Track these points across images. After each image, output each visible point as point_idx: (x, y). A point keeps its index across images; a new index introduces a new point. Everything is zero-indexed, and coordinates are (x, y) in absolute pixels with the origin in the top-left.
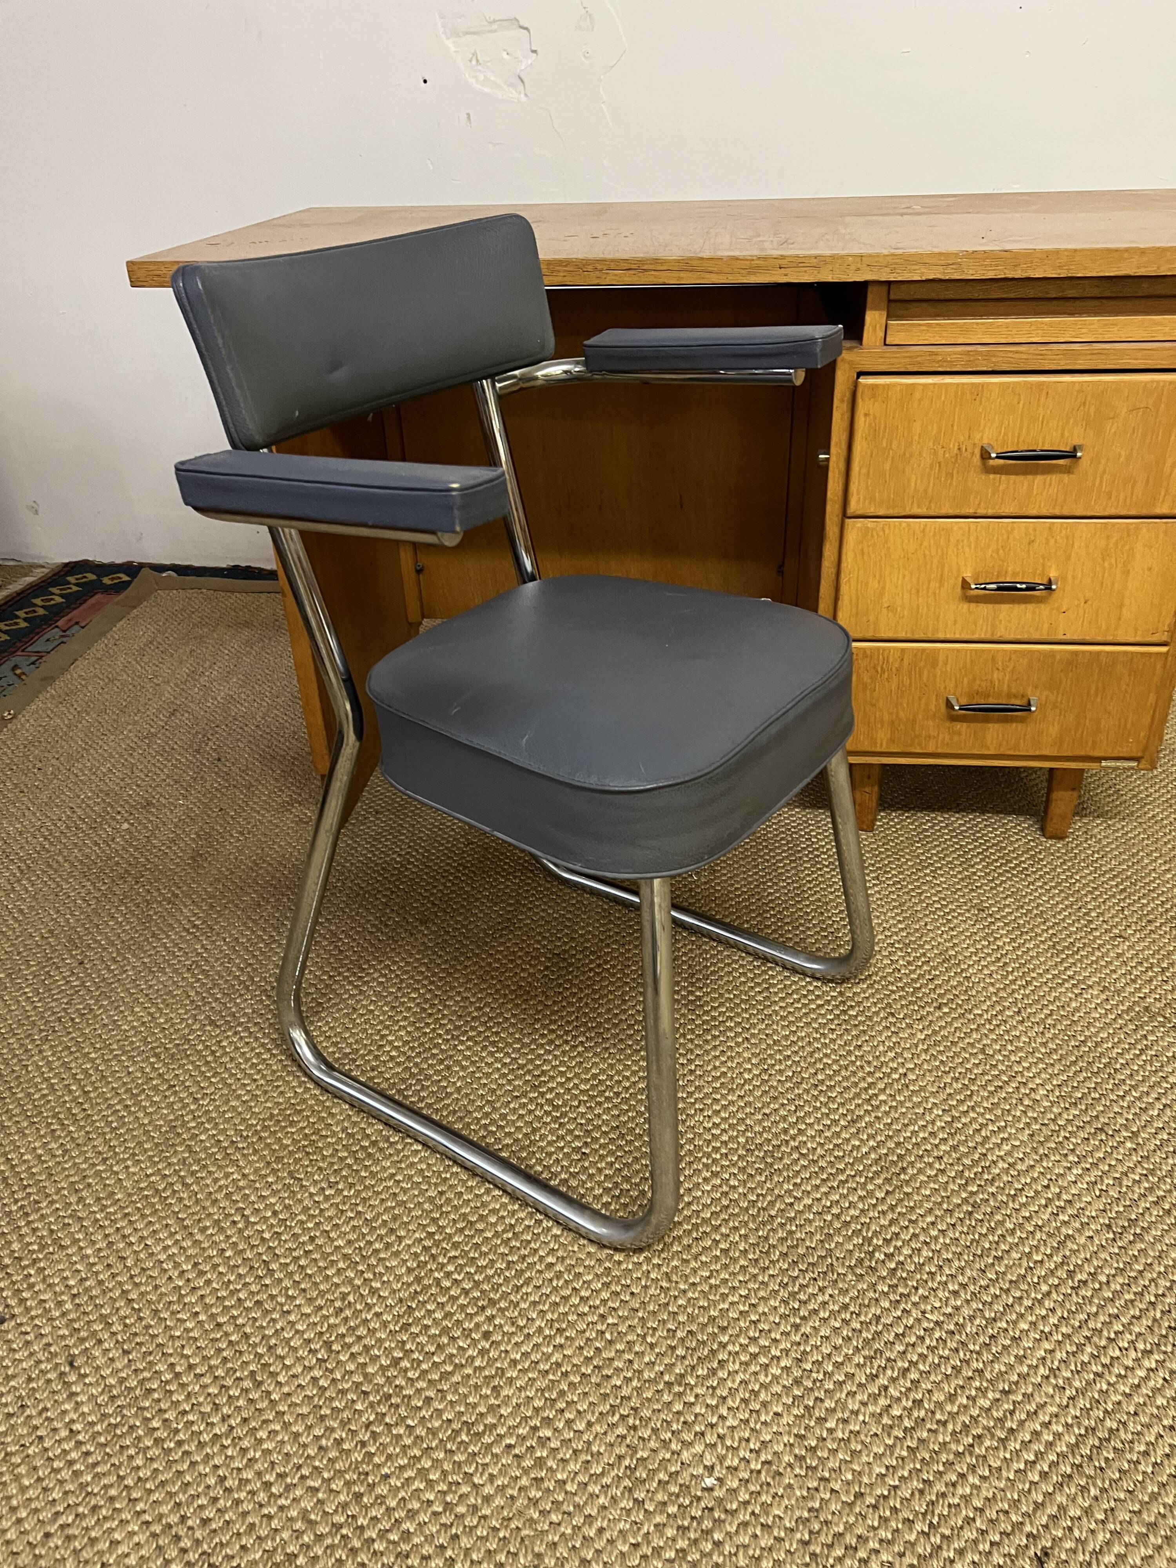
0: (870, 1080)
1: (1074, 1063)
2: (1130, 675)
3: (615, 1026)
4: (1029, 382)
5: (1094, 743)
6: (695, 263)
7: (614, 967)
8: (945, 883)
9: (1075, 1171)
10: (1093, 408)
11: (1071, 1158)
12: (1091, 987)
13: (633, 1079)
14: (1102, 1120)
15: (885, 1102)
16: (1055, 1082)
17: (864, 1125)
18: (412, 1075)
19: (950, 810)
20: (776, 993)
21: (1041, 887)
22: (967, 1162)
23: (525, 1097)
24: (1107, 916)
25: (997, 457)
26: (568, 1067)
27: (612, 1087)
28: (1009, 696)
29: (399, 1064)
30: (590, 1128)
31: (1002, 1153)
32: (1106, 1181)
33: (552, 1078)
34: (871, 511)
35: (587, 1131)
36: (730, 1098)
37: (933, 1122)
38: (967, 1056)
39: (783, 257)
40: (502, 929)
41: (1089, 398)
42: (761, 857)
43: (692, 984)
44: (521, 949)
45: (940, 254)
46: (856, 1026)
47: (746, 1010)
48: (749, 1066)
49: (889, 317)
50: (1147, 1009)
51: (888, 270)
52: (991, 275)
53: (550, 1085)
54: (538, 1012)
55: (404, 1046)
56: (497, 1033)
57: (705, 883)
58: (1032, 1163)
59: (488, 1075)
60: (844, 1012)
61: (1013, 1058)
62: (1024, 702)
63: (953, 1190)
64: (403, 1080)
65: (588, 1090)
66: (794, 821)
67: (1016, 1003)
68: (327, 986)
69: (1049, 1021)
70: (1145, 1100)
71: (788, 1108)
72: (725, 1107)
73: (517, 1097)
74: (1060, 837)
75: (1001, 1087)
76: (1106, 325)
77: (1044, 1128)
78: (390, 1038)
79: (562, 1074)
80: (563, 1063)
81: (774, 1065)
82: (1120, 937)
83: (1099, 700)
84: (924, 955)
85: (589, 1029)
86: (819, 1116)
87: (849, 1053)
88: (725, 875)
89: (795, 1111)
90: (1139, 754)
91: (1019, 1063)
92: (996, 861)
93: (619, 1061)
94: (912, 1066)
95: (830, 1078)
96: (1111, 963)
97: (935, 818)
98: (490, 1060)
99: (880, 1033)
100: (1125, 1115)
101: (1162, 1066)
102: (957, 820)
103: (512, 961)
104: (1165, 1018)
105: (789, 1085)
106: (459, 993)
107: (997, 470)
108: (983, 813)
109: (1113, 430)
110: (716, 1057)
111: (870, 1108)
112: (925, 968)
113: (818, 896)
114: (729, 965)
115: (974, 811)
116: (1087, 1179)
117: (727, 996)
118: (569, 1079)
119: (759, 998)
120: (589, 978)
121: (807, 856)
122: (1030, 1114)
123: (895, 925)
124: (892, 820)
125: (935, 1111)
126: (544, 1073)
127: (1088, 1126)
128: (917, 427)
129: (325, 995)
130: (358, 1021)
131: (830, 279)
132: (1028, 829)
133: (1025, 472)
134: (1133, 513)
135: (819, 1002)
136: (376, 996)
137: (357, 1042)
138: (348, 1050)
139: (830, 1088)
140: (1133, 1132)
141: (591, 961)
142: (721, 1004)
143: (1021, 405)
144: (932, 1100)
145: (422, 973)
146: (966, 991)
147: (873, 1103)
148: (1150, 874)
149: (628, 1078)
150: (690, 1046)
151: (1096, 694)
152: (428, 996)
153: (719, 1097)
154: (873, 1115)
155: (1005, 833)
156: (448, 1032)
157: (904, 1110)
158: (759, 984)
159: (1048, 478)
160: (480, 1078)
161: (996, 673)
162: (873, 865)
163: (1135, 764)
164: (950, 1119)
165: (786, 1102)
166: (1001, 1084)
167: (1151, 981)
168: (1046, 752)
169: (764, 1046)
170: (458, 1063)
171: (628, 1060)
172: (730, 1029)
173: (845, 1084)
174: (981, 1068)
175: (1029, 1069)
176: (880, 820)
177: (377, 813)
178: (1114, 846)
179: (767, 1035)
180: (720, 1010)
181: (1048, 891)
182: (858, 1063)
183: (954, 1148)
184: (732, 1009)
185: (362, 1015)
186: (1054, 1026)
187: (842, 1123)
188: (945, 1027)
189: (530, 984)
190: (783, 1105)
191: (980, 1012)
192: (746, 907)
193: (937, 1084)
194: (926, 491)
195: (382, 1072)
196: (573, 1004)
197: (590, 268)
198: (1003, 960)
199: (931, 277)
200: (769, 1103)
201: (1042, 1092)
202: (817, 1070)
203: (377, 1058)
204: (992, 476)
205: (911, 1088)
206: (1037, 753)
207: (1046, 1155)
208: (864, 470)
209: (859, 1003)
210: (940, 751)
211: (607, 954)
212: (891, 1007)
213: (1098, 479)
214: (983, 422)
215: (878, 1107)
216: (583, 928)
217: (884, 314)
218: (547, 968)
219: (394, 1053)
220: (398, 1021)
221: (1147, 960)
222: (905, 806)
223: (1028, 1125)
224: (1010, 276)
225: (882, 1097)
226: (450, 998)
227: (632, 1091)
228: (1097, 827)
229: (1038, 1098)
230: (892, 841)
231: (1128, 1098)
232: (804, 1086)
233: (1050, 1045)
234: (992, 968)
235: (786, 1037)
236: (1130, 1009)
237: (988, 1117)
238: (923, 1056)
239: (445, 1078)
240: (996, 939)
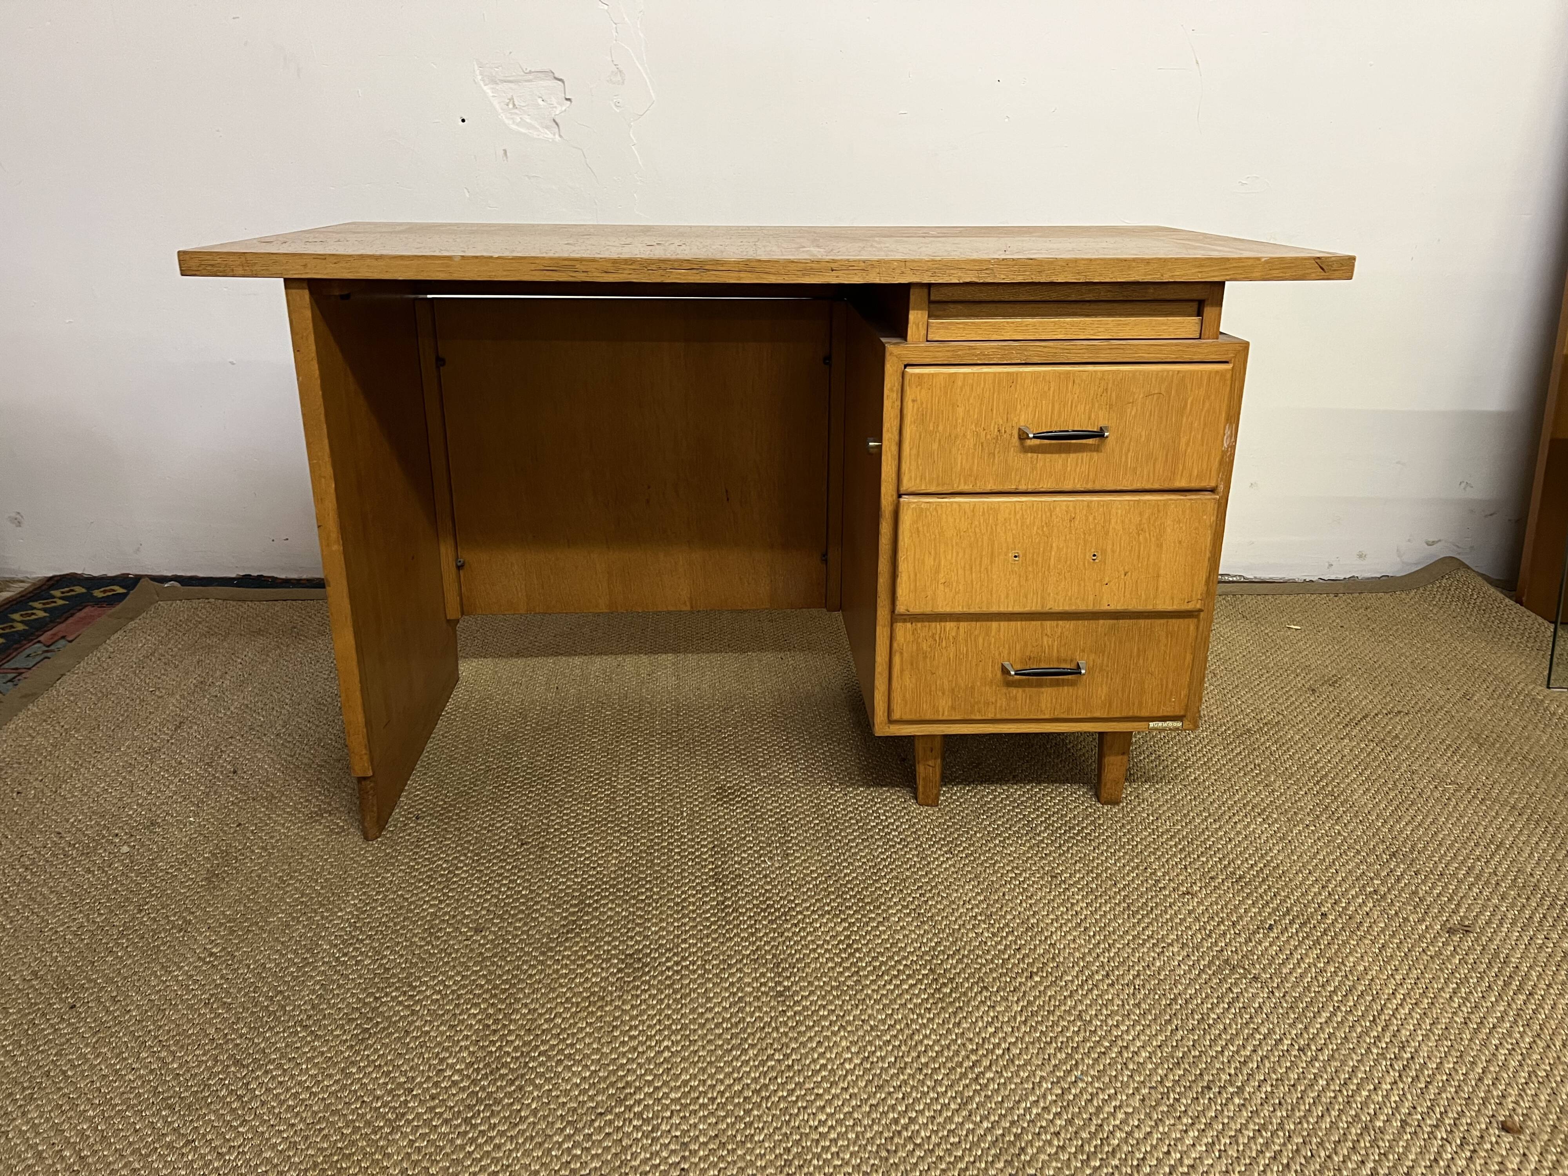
0: (974, 1058)
1: (1169, 1021)
2: (1167, 637)
3: (702, 1026)
4: (1058, 372)
5: (1140, 703)
6: (752, 264)
7: (693, 963)
8: (1015, 852)
9: (1191, 1134)
10: (1114, 395)
11: (1185, 1121)
12: (1171, 945)
13: (727, 1082)
14: (1206, 1078)
15: (993, 1079)
16: (1155, 1043)
17: (975, 1106)
18: (480, 1101)
19: (1007, 782)
20: (866, 977)
21: (1106, 851)
22: (1085, 1135)
23: (611, 1112)
24: (1173, 874)
25: (1034, 437)
26: (655, 1075)
27: (705, 1093)
28: (1059, 660)
29: (463, 1089)
30: (686, 1140)
31: (1118, 1122)
32: (1223, 1141)
33: (639, 1089)
34: (923, 488)
35: (683, 1143)
36: (833, 1091)
37: (1044, 1096)
38: (1066, 1024)
39: (834, 261)
40: (568, 932)
41: (1110, 385)
42: (833, 838)
43: (779, 975)
44: (590, 952)
45: (974, 261)
46: (951, 1003)
47: (838, 997)
48: (849, 1056)
49: (929, 317)
50: (1226, 961)
51: (930, 274)
52: (1020, 279)
53: (637, 1097)
54: (616, 1018)
55: (467, 1068)
56: (572, 1045)
57: (780, 868)
58: (1148, 1130)
59: (566, 1092)
60: (938, 990)
61: (1110, 1022)
62: (1073, 666)
63: (1076, 1168)
64: (470, 1107)
65: (680, 1098)
66: (860, 800)
67: (1103, 966)
68: (374, 1009)
69: (1137, 982)
70: (1243, 1053)
71: (895, 1096)
72: (829, 1102)
73: (601, 1114)
74: (1116, 803)
75: (1104, 1053)
76: (1119, 325)
77: (1153, 1091)
78: (450, 1061)
79: (649, 1083)
80: (649, 1071)
81: (874, 1052)
82: (1188, 893)
83: (1141, 661)
84: (1007, 925)
85: (673, 1032)
86: (928, 1101)
87: (949, 1031)
88: (799, 858)
89: (903, 1098)
90: (1182, 713)
91: (1117, 1026)
92: (1060, 828)
93: (710, 1063)
94: (1013, 1040)
95: (934, 1059)
96: (1184, 919)
97: (995, 790)
98: (567, 1075)
99: (978, 1008)
100: (1227, 1070)
101: (1251, 1018)
102: (1016, 791)
103: (582, 966)
104: (1245, 969)
105: (893, 1071)
106: (526, 1005)
107: (1033, 450)
108: (1039, 783)
109: (1133, 413)
110: (813, 1049)
111: (978, 1087)
112: (1010, 938)
113: (894, 873)
114: (814, 950)
115: (1030, 782)
116: (1205, 1140)
117: (816, 983)
118: (657, 1089)
119: (849, 983)
120: (668, 978)
121: (878, 834)
122: (1137, 1078)
123: (974, 898)
124: (955, 794)
125: (1045, 1085)
126: (628, 1084)
127: (1194, 1085)
128: (960, 411)
129: (371, 1019)
130: (412, 1045)
131: (877, 281)
132: (1083, 796)
133: (1060, 450)
134: (1156, 486)
135: (911, 982)
136: (431, 1015)
137: (412, 1068)
138: (403, 1080)
139: (935, 1070)
140: (1238, 1087)
141: (668, 959)
142: (812, 993)
143: (1051, 392)
144: (1039, 1073)
145: (482, 986)
146: (1053, 958)
147: (981, 1081)
148: (1203, 832)
149: (722, 1081)
150: (784, 1040)
151: (1139, 656)
152: (491, 1011)
153: (821, 1091)
154: (983, 1094)
155: (1063, 801)
156: (516, 1049)
157: (1013, 1086)
158: (848, 969)
159: (1080, 455)
160: (558, 1097)
161: (1045, 639)
162: (944, 839)
163: (1179, 724)
164: (1060, 1092)
165: (892, 1090)
166: (1103, 1050)
167: (1225, 934)
168: (1097, 714)
169: (861, 1033)
170: (531, 1082)
171: (719, 1062)
172: (824, 1017)
173: (949, 1065)
174: (1082, 1034)
175: (1127, 1031)
176: (943, 795)
177: (417, 818)
178: (1165, 808)
179: (863, 1021)
180: (811, 999)
181: (1112, 854)
182: (959, 1042)
183: (1070, 1122)
184: (824, 997)
185: (417, 1038)
186: (1144, 986)
187: (953, 1106)
188: (1039, 997)
189: (604, 989)
190: (890, 1093)
191: (1070, 978)
192: (825, 890)
193: (1041, 1056)
194: (971, 469)
195: (444, 1100)
196: (653, 1007)
197: (654, 267)
198: (1083, 925)
199: (968, 280)
200: (875, 1093)
201: (1144, 1054)
202: (919, 1053)
203: (436, 1084)
204: (1029, 455)
205: (1017, 1063)
206: (1089, 715)
207: (1161, 1120)
208: (914, 452)
209: (951, 980)
210: (998, 717)
211: (685, 949)
212: (983, 981)
213: (1124, 457)
214: (1019, 406)
215: (986, 1085)
216: (656, 924)
217: (926, 314)
218: (620, 970)
219: (456, 1078)
220: (458, 1041)
221: (1217, 914)
222: (966, 781)
223: (1137, 1089)
224: (1037, 281)
225: (990, 1075)
226: (516, 1011)
227: (727, 1094)
228: (1147, 790)
229: (1141, 1061)
230: (959, 814)
231: (1226, 1053)
232: (909, 1071)
233: (1143, 1006)
234: (1075, 933)
235: (883, 1022)
236: (1211, 963)
237: (1097, 1085)
238: (1023, 1029)
239: (518, 1100)
240: (1073, 904)
